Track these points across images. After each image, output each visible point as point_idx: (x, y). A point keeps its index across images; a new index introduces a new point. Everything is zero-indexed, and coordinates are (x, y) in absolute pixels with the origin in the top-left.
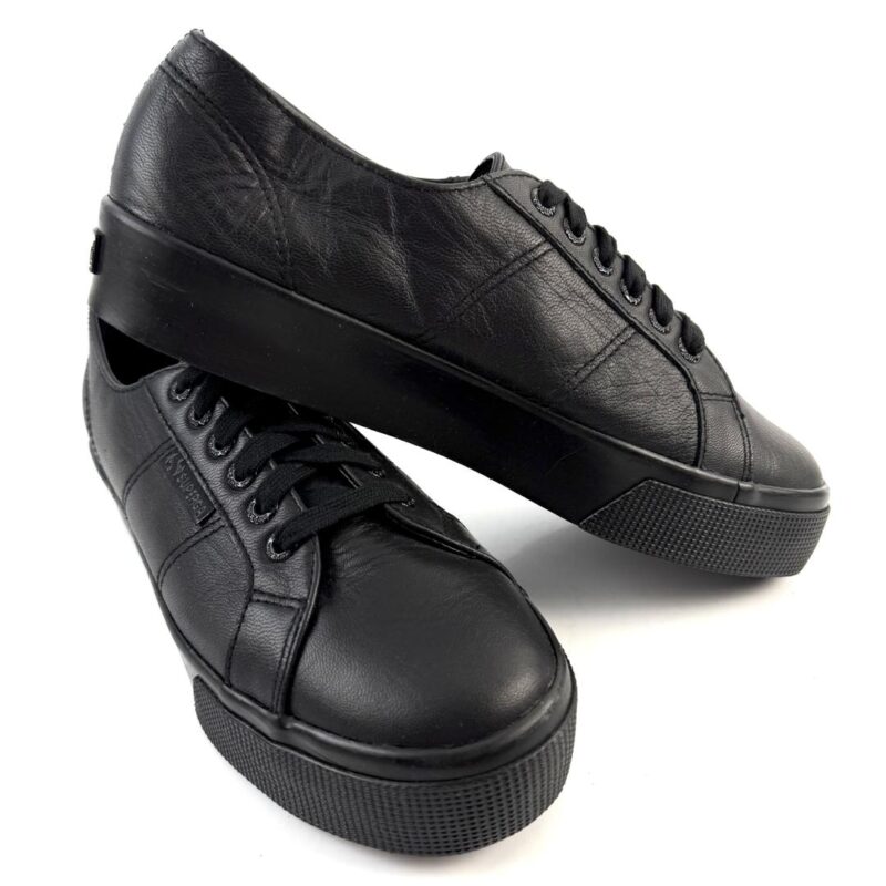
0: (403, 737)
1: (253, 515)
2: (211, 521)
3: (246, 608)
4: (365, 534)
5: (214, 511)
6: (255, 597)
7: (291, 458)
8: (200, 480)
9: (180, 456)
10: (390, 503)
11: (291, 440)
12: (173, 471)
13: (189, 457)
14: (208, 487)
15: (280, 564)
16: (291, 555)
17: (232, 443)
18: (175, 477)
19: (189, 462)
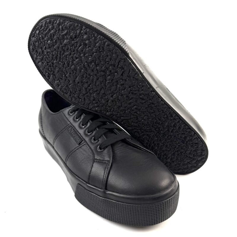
0: (139, 192)
1: (93, 141)
2: (81, 143)
3: (93, 163)
4: (122, 146)
5: (83, 140)
6: (95, 161)
7: (102, 127)
8: (78, 133)
9: (73, 128)
10: (127, 138)
11: (101, 123)
12: (71, 132)
13: (75, 128)
14: (81, 135)
15: (101, 152)
16: (104, 150)
17: (86, 124)
18: (72, 133)
19: (75, 129)
